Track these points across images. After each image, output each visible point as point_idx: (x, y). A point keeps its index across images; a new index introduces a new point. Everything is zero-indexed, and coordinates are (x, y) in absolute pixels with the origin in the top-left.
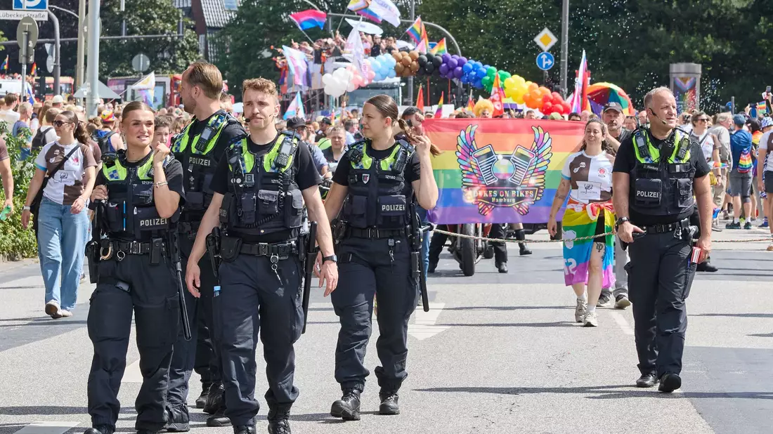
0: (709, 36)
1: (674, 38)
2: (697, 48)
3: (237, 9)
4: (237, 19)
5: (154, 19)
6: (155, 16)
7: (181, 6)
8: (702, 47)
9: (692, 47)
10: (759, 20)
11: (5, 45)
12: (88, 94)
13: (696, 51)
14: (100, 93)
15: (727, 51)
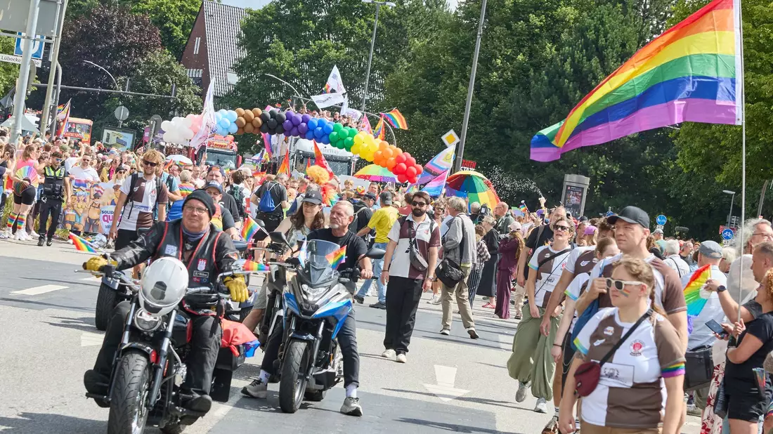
0: (604, 156)
1: (575, 155)
2: (593, 164)
3: (235, 84)
4: (234, 91)
5: (169, 83)
6: (170, 81)
7: (194, 76)
8: (597, 164)
9: (589, 163)
10: (645, 149)
11: (37, 86)
12: (13, 125)
13: (592, 167)
14: (22, 126)
15: (616, 170)
